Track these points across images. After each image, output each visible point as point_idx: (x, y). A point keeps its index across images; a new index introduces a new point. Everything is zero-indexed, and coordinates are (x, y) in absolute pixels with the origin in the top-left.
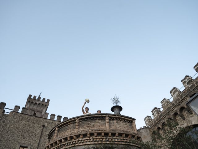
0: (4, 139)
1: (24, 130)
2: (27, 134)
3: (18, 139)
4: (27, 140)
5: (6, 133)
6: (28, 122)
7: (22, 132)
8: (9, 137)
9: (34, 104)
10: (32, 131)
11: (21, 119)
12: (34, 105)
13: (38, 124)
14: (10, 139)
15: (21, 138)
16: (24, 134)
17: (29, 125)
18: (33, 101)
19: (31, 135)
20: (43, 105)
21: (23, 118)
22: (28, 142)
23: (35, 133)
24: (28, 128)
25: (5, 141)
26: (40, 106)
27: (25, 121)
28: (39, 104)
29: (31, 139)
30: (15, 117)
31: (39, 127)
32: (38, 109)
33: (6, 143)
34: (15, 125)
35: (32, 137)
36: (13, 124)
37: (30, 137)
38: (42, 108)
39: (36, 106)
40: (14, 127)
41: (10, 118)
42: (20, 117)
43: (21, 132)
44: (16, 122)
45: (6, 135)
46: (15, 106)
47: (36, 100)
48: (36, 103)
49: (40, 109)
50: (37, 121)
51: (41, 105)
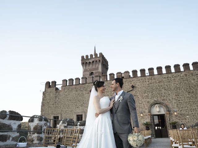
0: (63, 112)
1: (76, 100)
2: (79, 103)
3: (73, 109)
4: (81, 108)
5: (63, 107)
6: (76, 92)
7: (75, 103)
8: (66, 109)
9: (88, 63)
10: (82, 99)
11: (71, 91)
12: (89, 65)
13: (86, 91)
14: (67, 111)
15: (75, 108)
16: (77, 104)
17: (79, 94)
18: (87, 61)
19: (82, 103)
20: (96, 61)
21: (72, 89)
22: (81, 110)
23: (85, 100)
24: (79, 97)
25: (65, 114)
26: (95, 64)
27: (74, 91)
28: (93, 62)
29: (83, 106)
30: (66, 91)
31: (88, 94)
32: (94, 67)
33: (66, 115)
34: (67, 98)
35: (84, 104)
36: (66, 98)
37: (82, 106)
38: (97, 65)
39: (91, 66)
40: (67, 100)
41: (62, 93)
42: (69, 89)
43: (73, 103)
44: (68, 95)
45: (64, 109)
46: (63, 81)
47: (89, 59)
48: (90, 62)
49: (95, 66)
50: (84, 88)
51: (95, 62)
